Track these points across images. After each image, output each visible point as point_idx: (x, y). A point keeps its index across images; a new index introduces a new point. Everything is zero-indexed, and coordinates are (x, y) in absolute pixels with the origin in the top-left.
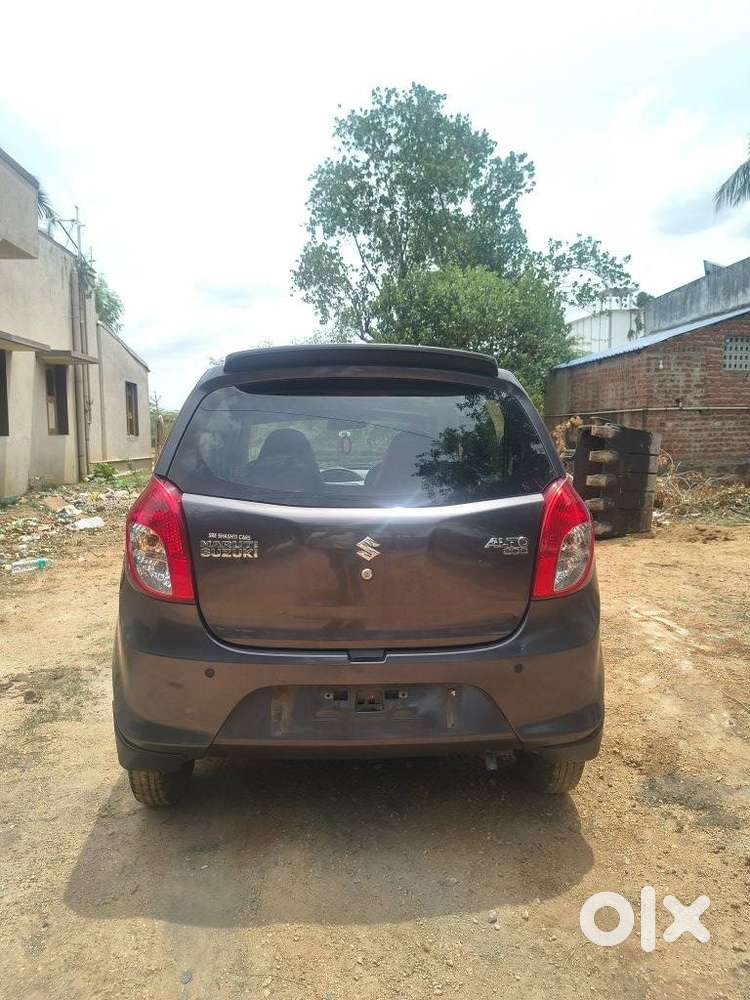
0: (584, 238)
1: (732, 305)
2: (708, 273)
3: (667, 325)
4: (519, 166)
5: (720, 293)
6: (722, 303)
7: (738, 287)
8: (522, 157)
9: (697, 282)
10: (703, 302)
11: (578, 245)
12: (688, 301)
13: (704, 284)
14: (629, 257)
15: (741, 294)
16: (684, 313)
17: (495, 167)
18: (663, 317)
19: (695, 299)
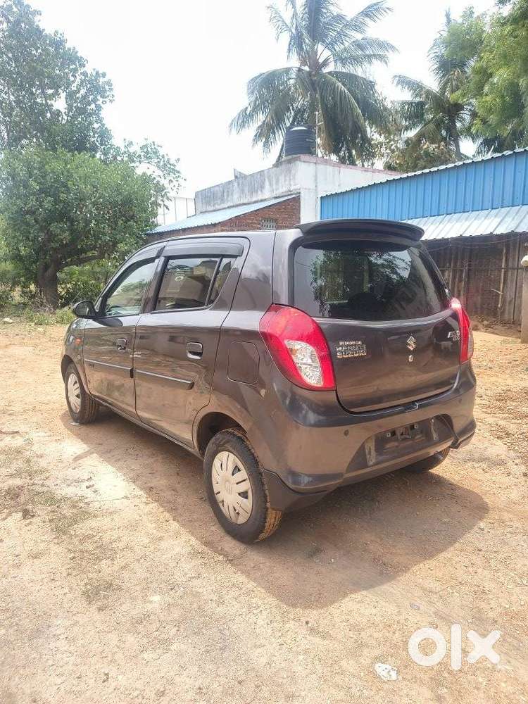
0: (150, 141)
1: (254, 199)
2: (236, 177)
3: (212, 208)
4: (102, 80)
5: (246, 191)
6: (248, 197)
7: (258, 188)
8: (104, 75)
9: (230, 182)
10: (236, 196)
11: (145, 146)
12: (225, 194)
13: (236, 184)
14: (179, 160)
15: (259, 192)
16: (223, 201)
17: (83, 78)
18: (208, 203)
19: (230, 193)
